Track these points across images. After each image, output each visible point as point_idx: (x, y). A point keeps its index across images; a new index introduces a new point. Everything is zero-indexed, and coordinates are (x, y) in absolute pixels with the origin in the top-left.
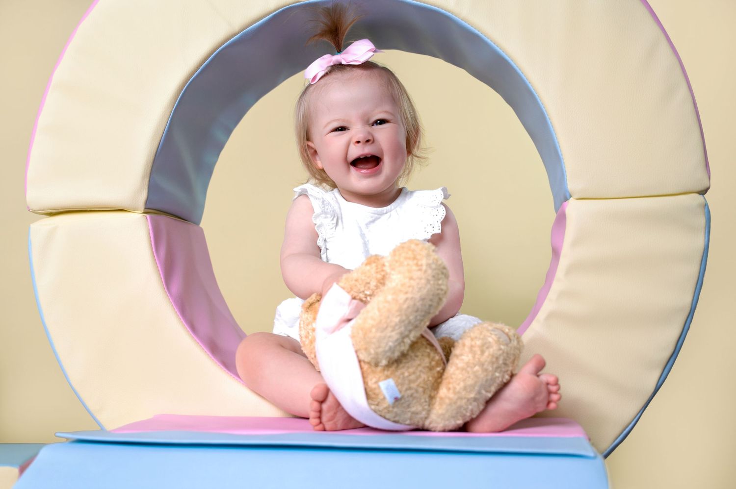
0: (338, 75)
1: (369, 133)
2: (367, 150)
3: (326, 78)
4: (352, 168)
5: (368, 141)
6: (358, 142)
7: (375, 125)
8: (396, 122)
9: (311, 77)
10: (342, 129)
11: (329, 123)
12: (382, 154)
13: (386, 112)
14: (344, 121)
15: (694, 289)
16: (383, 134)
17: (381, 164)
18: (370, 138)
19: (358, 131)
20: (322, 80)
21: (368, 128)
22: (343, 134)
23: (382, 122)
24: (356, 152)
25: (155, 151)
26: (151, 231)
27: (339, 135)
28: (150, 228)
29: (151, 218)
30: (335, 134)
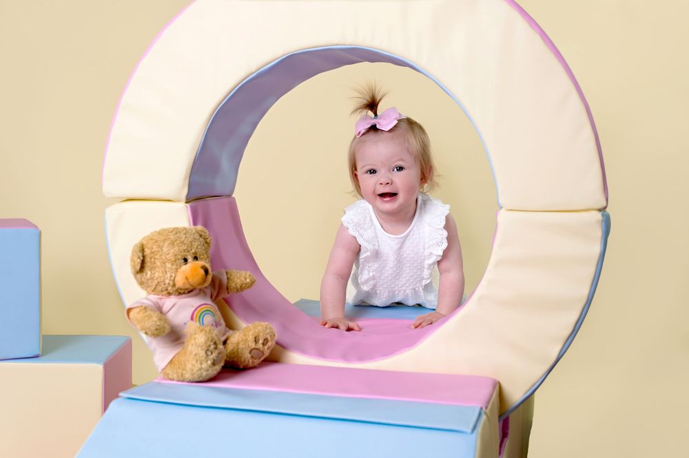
1: (390, 178)
2: (387, 190)
3: (365, 136)
4: (378, 197)
6: (382, 184)
7: (395, 171)
9: (357, 133)
10: (373, 172)
11: (365, 166)
12: (398, 192)
14: (374, 166)
16: (399, 179)
17: (396, 197)
18: (389, 182)
19: (382, 176)
20: (363, 136)
21: (389, 174)
22: (373, 176)
23: (401, 168)
24: (380, 190)
25: (194, 158)
26: (191, 217)
28: (190, 214)
29: (191, 207)
30: (369, 175)
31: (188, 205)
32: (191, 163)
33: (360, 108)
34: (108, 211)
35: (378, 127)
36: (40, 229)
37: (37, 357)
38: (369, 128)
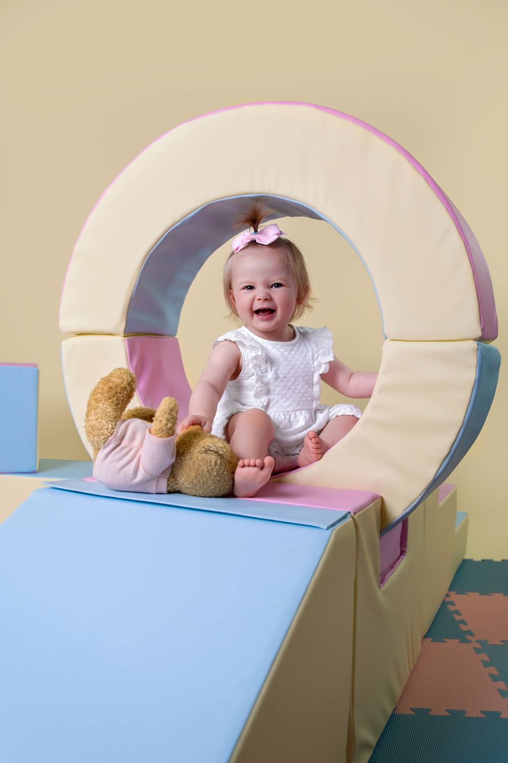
0: (252, 250)
1: (268, 294)
2: (265, 305)
3: (244, 251)
4: (255, 315)
5: (266, 299)
6: (260, 300)
7: (274, 287)
8: (288, 286)
9: (235, 248)
10: (251, 288)
11: (242, 283)
12: (276, 308)
13: (282, 279)
14: (251, 282)
15: (465, 410)
16: (278, 295)
17: (274, 313)
18: (268, 297)
19: (260, 292)
20: (242, 252)
21: (267, 290)
22: (251, 292)
23: (278, 285)
24: (258, 305)
25: (130, 297)
26: (127, 349)
27: (249, 292)
28: (127, 347)
29: (128, 340)
30: (246, 291)
31: (126, 338)
32: (128, 302)
33: (242, 222)
34: (63, 343)
35: (257, 241)
36: (39, 368)
37: (33, 473)
38: (249, 243)
